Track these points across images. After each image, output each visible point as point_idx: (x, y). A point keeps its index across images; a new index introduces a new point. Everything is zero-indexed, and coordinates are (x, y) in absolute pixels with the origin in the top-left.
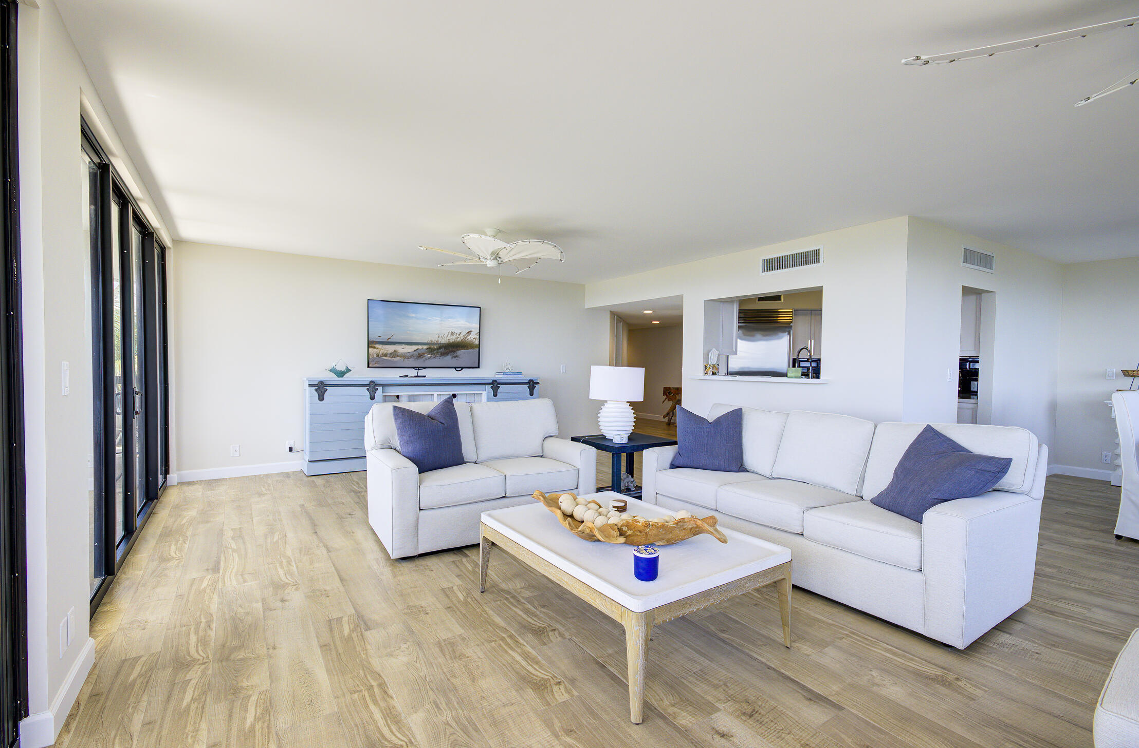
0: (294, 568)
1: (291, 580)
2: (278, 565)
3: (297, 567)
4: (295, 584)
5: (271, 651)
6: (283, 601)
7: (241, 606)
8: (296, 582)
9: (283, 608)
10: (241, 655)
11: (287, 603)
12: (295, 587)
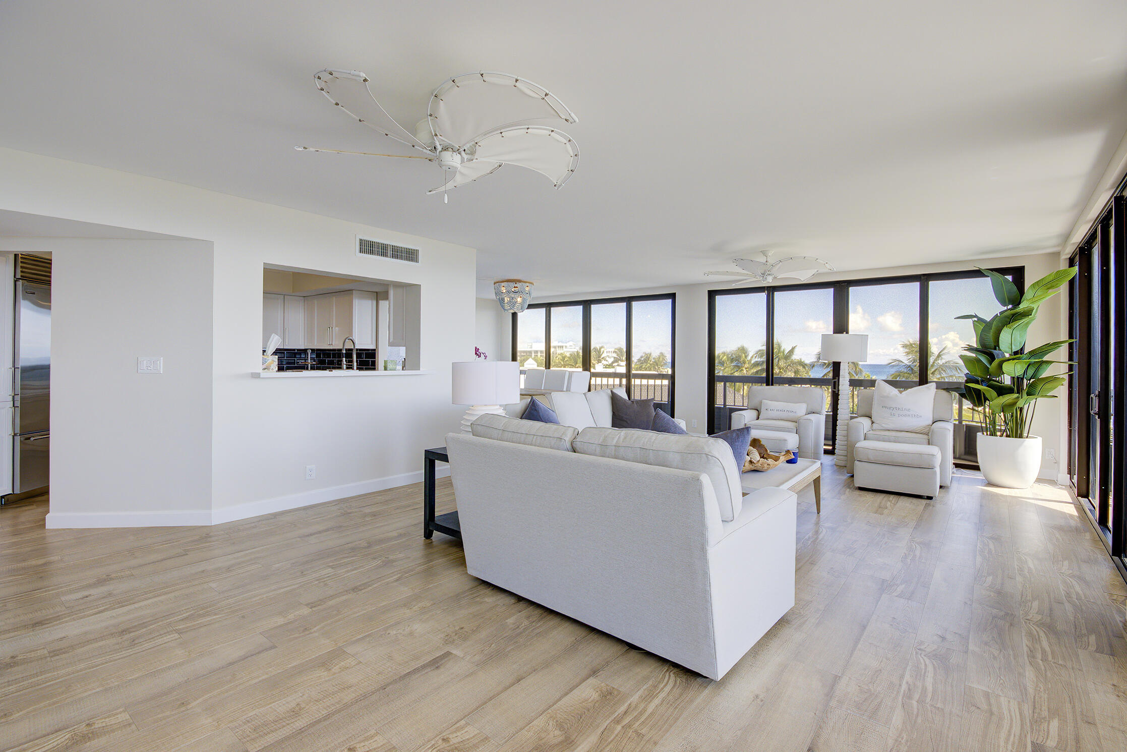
0: (907, 677)
1: (922, 661)
2: (928, 700)
3: (902, 677)
4: (920, 652)
5: (969, 603)
6: (943, 638)
7: (995, 658)
8: (917, 653)
9: (946, 630)
10: (995, 611)
11: (939, 633)
12: (922, 647)
